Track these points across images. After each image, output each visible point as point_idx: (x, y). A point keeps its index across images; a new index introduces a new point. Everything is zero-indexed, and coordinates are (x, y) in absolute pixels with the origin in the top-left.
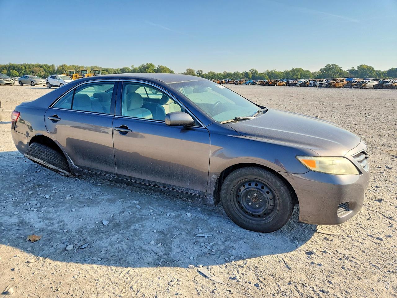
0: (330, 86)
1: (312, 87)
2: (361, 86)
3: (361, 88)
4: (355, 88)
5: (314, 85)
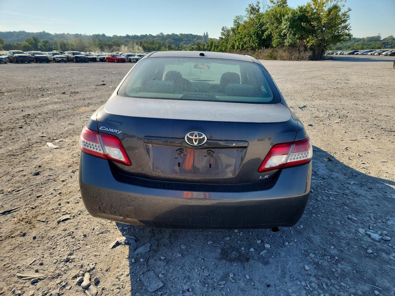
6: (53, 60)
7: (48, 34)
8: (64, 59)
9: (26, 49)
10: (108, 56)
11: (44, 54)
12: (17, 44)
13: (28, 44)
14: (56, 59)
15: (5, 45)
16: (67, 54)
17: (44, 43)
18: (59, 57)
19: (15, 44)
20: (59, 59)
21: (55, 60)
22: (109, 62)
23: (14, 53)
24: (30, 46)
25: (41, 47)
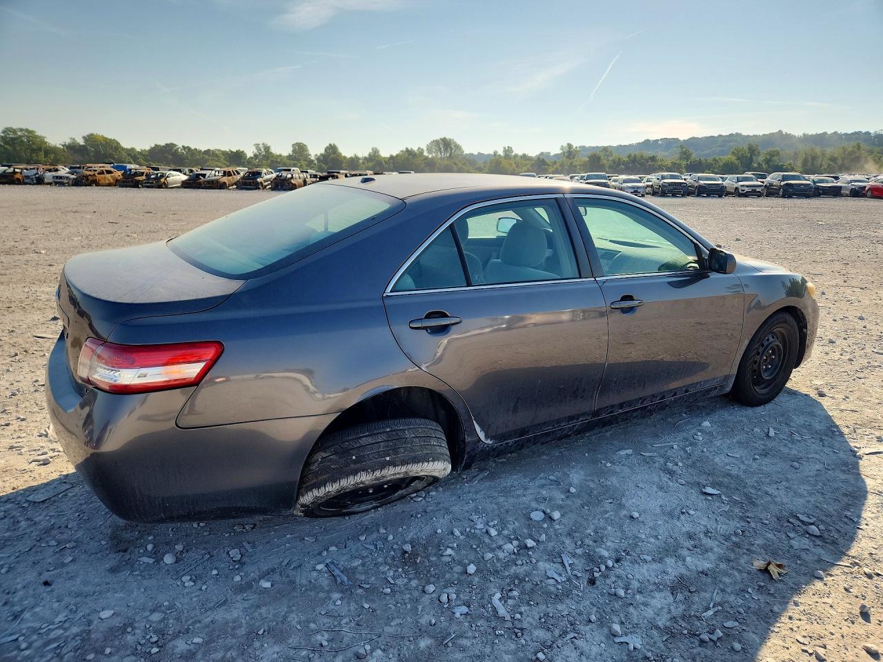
0: (86, 183)
1: (35, 184)
2: (158, 183)
3: (160, 187)
4: (148, 187)
5: (40, 181)
6: (733, 191)
7: (788, 136)
8: (757, 190)
9: (728, 169)
10: (875, 184)
11: (719, 180)
12: (715, 160)
13: (734, 158)
14: (740, 189)
15: (690, 163)
16: (773, 178)
17: (768, 157)
18: (747, 186)
19: (710, 160)
20: (747, 189)
21: (738, 192)
22: (873, 197)
23: (663, 178)
24: (737, 162)
25: (759, 164)
